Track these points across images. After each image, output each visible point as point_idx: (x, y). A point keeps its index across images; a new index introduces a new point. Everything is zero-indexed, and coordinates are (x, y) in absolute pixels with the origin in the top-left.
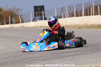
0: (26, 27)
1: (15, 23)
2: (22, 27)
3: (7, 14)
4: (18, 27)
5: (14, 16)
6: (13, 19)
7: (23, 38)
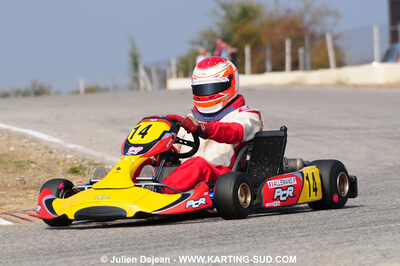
0: (356, 86)
1: (308, 67)
2: (340, 83)
3: (277, 30)
4: (321, 86)
5: (307, 38)
6: (301, 51)
7: (340, 128)
